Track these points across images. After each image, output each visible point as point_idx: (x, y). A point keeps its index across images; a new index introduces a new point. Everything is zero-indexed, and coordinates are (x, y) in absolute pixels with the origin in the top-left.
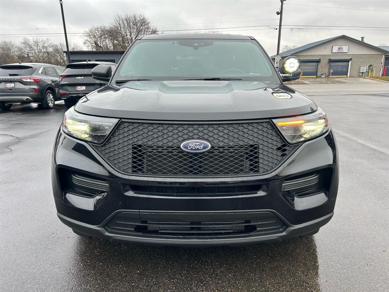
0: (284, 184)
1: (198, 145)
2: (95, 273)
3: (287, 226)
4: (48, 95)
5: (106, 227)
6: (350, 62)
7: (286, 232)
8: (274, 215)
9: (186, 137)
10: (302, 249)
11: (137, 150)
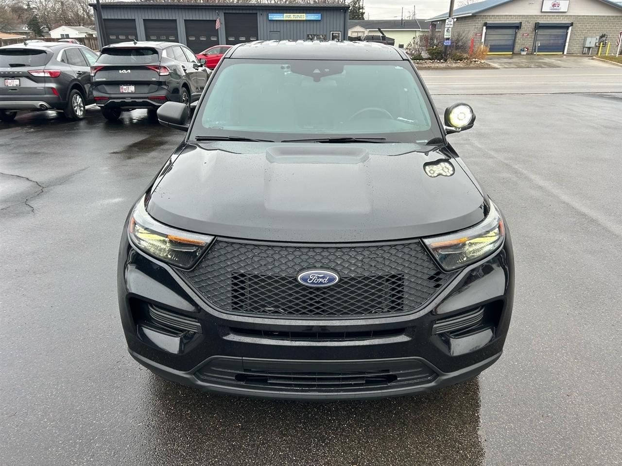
0: (435, 326)
1: (321, 278)
2: (183, 426)
3: (438, 375)
4: (73, 99)
5: (197, 373)
6: (570, 28)
7: (436, 381)
8: (421, 362)
9: (305, 265)
10: (459, 390)
11: (238, 280)
